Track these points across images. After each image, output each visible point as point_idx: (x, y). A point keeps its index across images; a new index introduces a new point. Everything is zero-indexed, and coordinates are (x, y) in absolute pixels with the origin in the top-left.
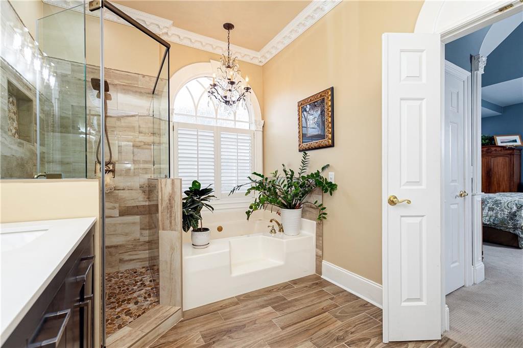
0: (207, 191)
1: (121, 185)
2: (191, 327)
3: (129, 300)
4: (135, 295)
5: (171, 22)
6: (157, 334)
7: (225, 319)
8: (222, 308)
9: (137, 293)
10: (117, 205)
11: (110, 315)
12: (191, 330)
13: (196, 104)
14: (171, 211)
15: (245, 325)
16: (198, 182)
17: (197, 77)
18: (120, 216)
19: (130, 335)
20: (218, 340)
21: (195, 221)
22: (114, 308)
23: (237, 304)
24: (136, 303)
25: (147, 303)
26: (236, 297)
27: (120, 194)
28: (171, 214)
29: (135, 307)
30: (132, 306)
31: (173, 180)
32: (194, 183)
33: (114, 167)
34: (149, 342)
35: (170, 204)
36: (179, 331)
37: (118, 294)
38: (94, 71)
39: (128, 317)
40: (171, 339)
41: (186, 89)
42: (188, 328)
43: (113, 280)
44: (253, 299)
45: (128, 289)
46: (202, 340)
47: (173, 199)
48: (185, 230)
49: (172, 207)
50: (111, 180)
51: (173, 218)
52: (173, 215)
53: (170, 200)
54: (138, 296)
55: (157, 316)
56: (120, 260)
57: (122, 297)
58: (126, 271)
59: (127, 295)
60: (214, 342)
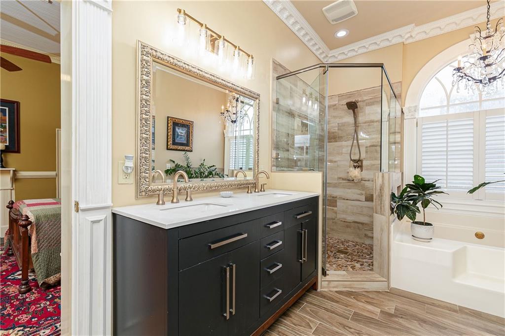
0: (432, 186)
1: (367, 177)
2: (390, 298)
3: (359, 261)
4: (364, 260)
5: (413, 25)
6: (362, 287)
7: (427, 312)
8: (433, 305)
9: (366, 260)
10: (364, 192)
11: (343, 263)
12: (389, 300)
13: (448, 93)
14: (381, 199)
15: (446, 328)
16: (421, 177)
17: (450, 62)
18: (366, 201)
19: (344, 275)
20: (407, 319)
21: (412, 213)
22: (348, 261)
23: (455, 311)
24: (361, 265)
25: (368, 268)
26: (459, 306)
27: (366, 184)
28: (381, 202)
29: (360, 266)
30: (358, 265)
31: (383, 174)
32: (416, 177)
33: (362, 163)
34: (356, 288)
35: (381, 193)
36: (380, 295)
37: (355, 255)
38: (350, 96)
39: (351, 269)
40: (371, 296)
41: (436, 80)
42: (387, 298)
43: (357, 247)
44: (482, 320)
45: (362, 255)
46: (393, 310)
47: (383, 190)
48: (399, 219)
49: (382, 196)
50: (358, 172)
51: (382, 205)
52: (383, 203)
53: (380, 190)
54: (366, 262)
55: (367, 276)
56: (365, 235)
57: (356, 258)
58: (369, 245)
59: (359, 258)
60: (402, 318)
